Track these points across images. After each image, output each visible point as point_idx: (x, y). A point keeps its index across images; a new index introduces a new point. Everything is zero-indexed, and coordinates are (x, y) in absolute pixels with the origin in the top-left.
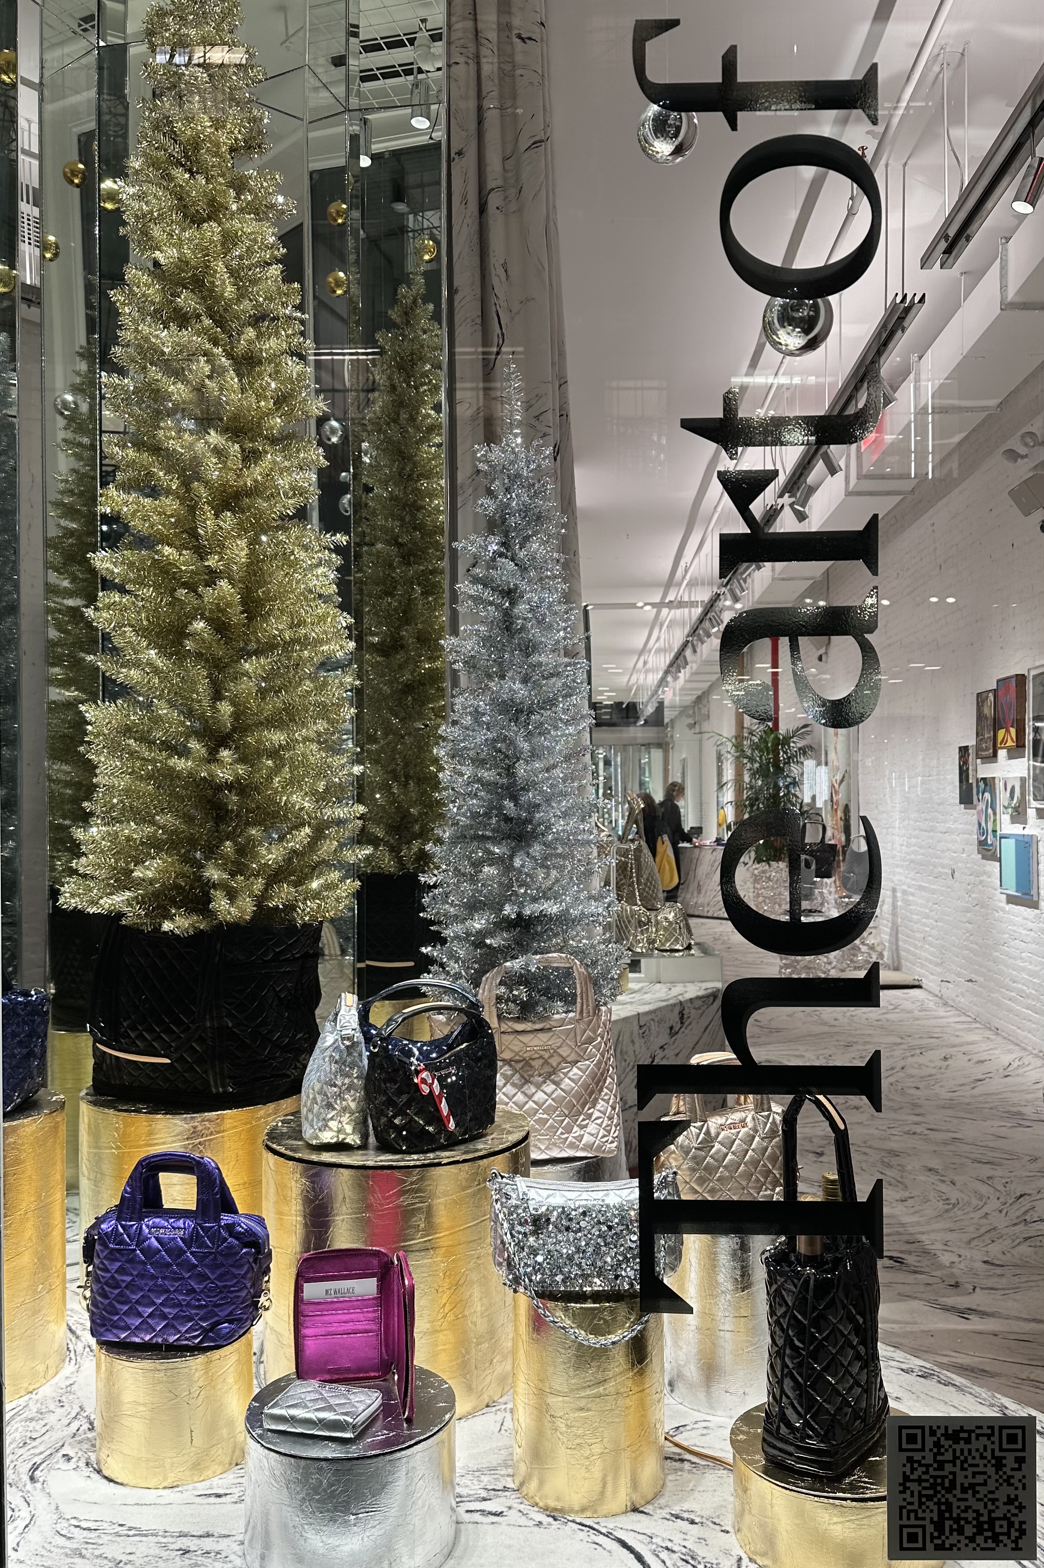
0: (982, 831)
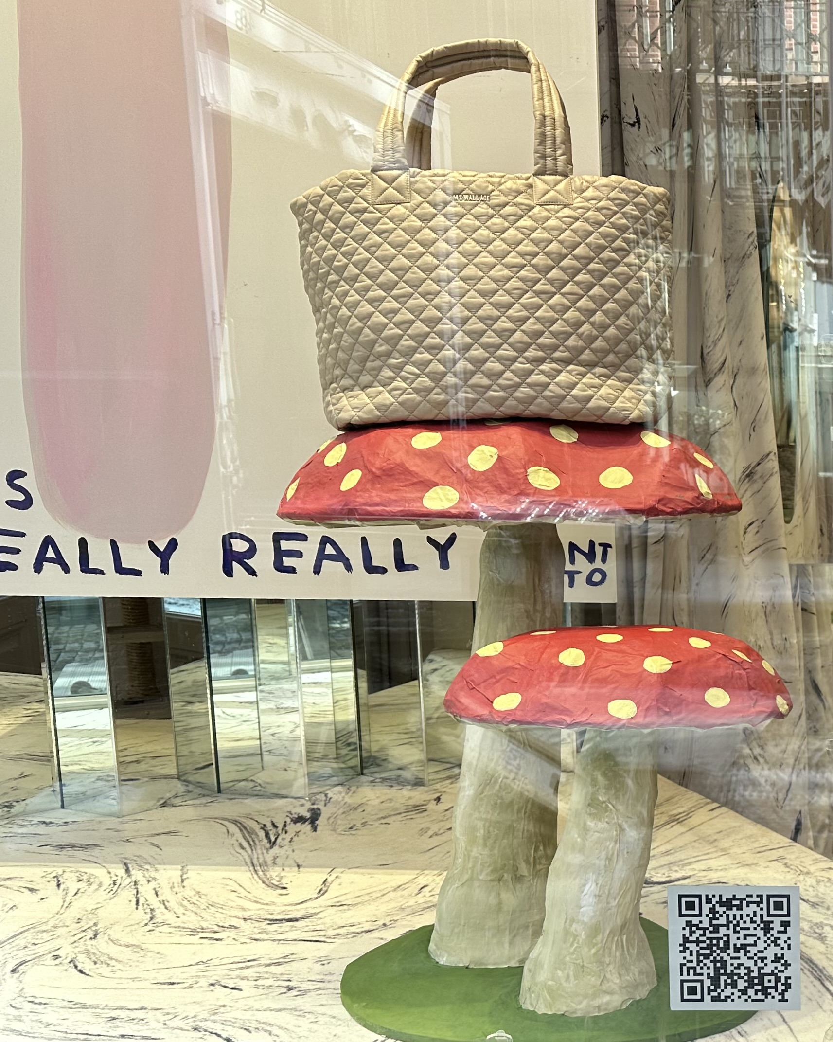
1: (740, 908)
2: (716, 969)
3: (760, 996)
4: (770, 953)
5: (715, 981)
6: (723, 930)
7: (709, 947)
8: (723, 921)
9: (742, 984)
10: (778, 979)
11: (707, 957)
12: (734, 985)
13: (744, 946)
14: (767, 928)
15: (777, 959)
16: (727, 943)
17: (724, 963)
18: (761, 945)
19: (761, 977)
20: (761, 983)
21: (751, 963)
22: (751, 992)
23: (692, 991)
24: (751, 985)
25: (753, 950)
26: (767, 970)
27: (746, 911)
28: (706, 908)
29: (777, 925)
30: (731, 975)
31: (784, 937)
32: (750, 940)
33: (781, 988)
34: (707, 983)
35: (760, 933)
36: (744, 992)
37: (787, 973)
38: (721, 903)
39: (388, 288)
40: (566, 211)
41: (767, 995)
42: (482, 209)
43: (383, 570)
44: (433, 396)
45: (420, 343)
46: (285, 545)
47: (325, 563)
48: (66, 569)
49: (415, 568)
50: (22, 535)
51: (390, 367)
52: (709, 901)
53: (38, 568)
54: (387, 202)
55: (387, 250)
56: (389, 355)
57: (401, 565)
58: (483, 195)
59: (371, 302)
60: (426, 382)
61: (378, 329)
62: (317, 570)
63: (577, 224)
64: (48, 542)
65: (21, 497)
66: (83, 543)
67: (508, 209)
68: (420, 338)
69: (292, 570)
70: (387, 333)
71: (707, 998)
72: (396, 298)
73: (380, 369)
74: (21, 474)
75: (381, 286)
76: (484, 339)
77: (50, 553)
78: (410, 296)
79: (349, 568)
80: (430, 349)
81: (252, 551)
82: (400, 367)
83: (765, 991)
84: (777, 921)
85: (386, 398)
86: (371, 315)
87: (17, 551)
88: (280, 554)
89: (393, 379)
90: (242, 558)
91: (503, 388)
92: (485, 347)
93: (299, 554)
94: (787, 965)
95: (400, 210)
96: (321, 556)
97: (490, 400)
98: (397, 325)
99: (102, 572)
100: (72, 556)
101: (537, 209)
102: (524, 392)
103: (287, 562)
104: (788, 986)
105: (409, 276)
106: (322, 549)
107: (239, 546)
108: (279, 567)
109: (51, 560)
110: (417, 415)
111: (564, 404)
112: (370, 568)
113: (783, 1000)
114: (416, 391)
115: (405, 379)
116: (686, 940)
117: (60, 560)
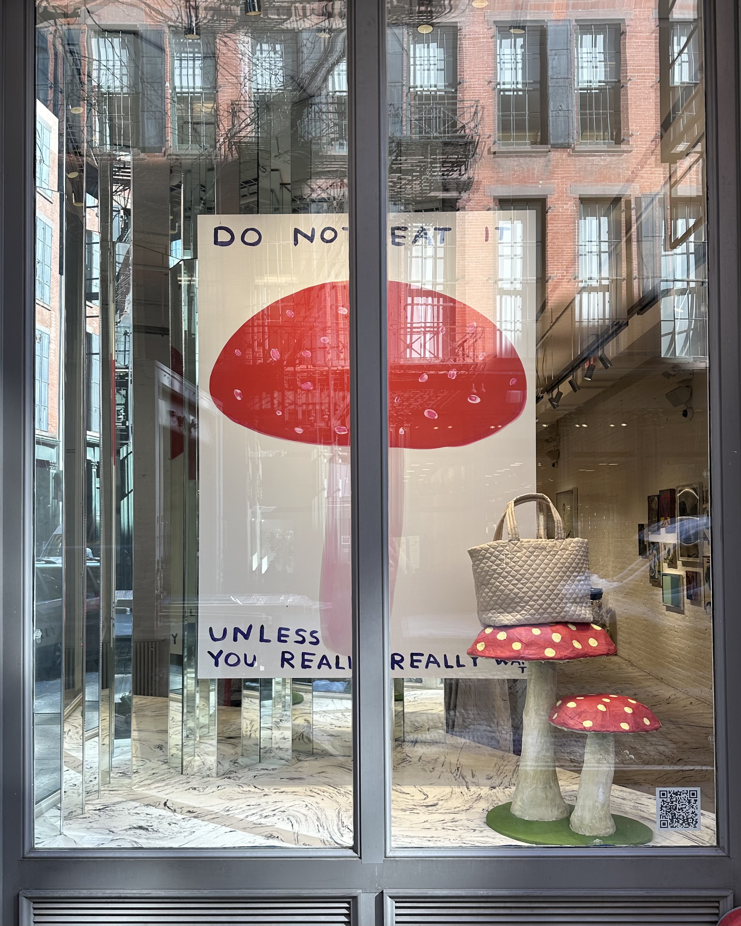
0: (652, 570)
1: (680, 795)
2: (672, 817)
3: (687, 826)
4: (690, 811)
5: (672, 820)
6: (674, 803)
7: (670, 809)
8: (674, 799)
9: (681, 822)
10: (693, 820)
11: (669, 812)
12: (678, 822)
13: (682, 808)
14: (689, 802)
15: (693, 813)
16: (676, 807)
17: (675, 814)
18: (687, 808)
19: (687, 819)
20: (687, 821)
21: (684, 814)
22: (684, 824)
23: (664, 824)
24: (684, 822)
25: (685, 810)
26: (689, 817)
27: (682, 796)
28: (669, 795)
29: (693, 801)
30: (677, 819)
31: (695, 805)
32: (684, 806)
33: (694, 823)
34: (669, 821)
35: (687, 804)
36: (682, 824)
37: (696, 818)
38: (674, 793)
39: (519, 580)
40: (567, 552)
41: (689, 825)
42: (544, 553)
43: (452, 667)
44: (536, 616)
45: (531, 599)
46: (415, 658)
47: (430, 664)
48: (330, 667)
49: (464, 666)
50: (314, 655)
51: (520, 606)
52: (670, 793)
53: (319, 667)
54: (515, 551)
55: (517, 568)
56: (520, 602)
57: (459, 665)
58: (544, 549)
59: (513, 585)
60: (532, 611)
61: (516, 594)
62: (427, 667)
63: (572, 556)
64: (324, 657)
65: (315, 640)
66: (337, 658)
67: (551, 553)
68: (531, 597)
69: (417, 667)
70: (519, 595)
71: (669, 826)
72: (522, 584)
73: (516, 607)
74: (316, 632)
75: (516, 580)
76: (551, 597)
77: (325, 662)
78: (527, 583)
79: (439, 666)
80: (534, 601)
81: (402, 659)
82: (524, 607)
83: (689, 824)
84: (693, 799)
85: (519, 617)
86: (513, 589)
87: (312, 661)
88: (413, 661)
89: (521, 610)
90: (398, 663)
91: (557, 613)
92: (551, 599)
93: (420, 661)
94: (696, 815)
95: (519, 554)
96: (429, 662)
97: (553, 617)
98: (523, 593)
99: (344, 668)
100: (333, 663)
101: (560, 552)
102: (562, 614)
103: (415, 664)
104: (697, 822)
105: (526, 576)
106: (429, 658)
107: (397, 658)
108: (412, 666)
109: (324, 664)
110: (531, 622)
111: (574, 617)
112: (447, 666)
113: (695, 827)
114: (530, 614)
115: (526, 611)
116: (662, 806)
117: (328, 664)
